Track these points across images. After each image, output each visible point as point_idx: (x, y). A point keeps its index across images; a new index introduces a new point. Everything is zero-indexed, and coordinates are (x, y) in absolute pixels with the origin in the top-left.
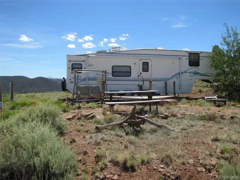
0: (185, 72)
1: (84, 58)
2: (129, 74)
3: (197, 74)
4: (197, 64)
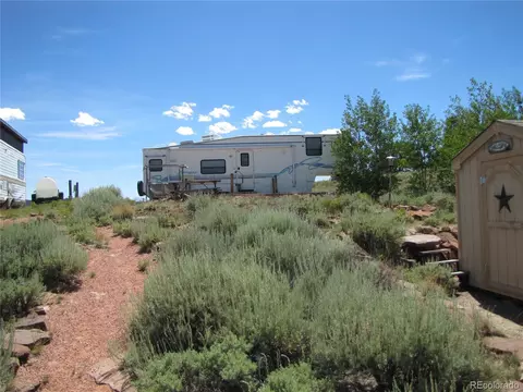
0: (302, 164)
1: (164, 152)
2: (224, 170)
3: (319, 165)
4: (319, 152)
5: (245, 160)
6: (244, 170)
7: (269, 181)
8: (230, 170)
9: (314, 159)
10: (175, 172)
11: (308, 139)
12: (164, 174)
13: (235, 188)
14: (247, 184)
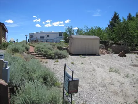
0: (58, 37)
1: (33, 34)
2: (44, 38)
3: (61, 38)
4: (61, 35)
5: (48, 36)
6: (48, 38)
7: (52, 40)
8: (45, 38)
9: (61, 37)
10: (35, 38)
11: (60, 33)
12: (33, 38)
13: (46, 41)
14: (48, 40)
